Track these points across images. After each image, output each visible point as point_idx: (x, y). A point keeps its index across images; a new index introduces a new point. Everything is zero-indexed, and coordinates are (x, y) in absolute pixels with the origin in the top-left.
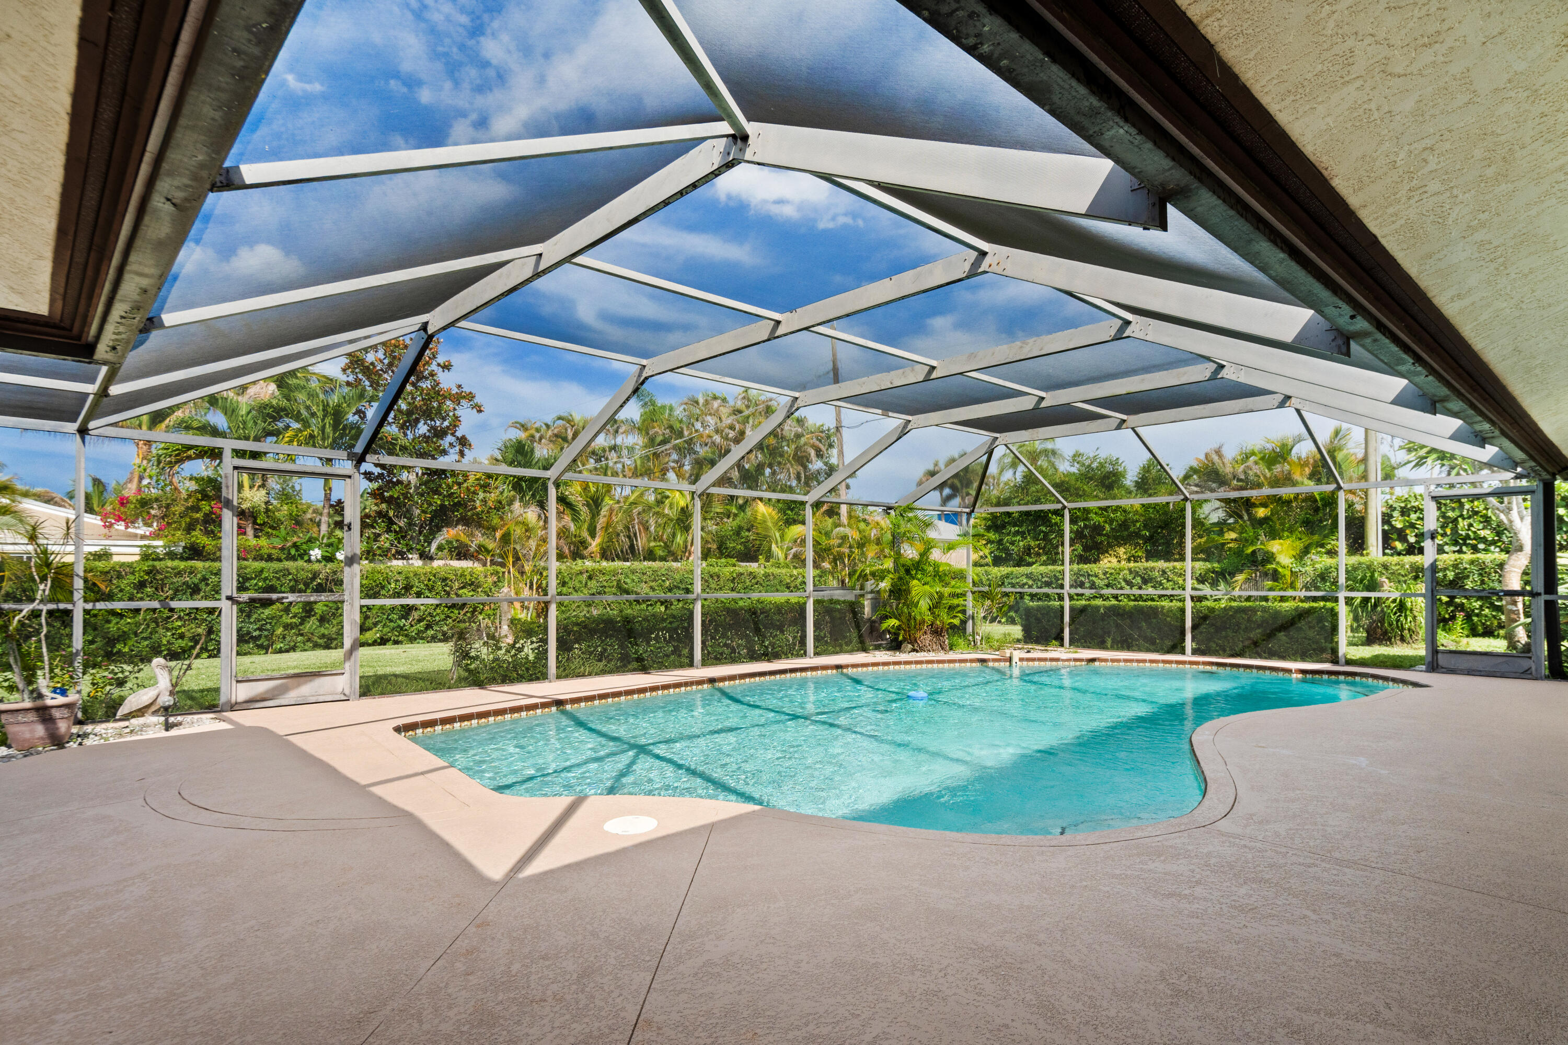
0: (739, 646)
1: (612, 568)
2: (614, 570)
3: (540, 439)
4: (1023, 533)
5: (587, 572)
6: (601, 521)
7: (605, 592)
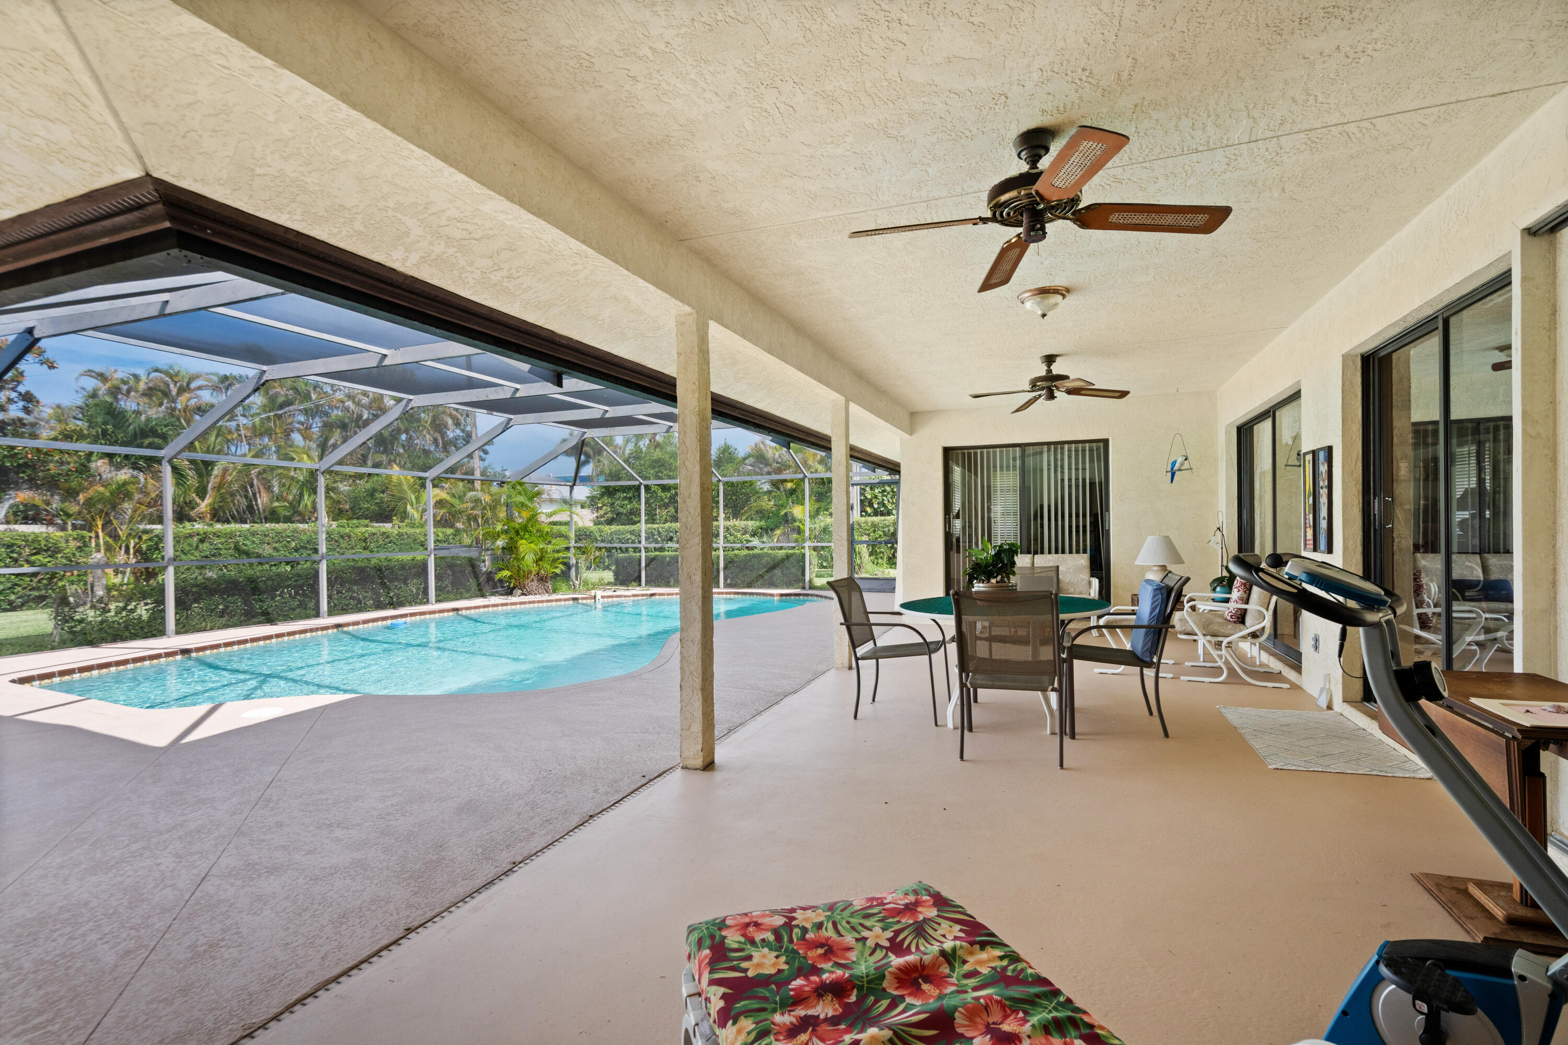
0: (365, 598)
1: (229, 530)
2: (231, 533)
3: (129, 391)
4: (630, 498)
5: (198, 534)
6: (213, 482)
7: (220, 554)
